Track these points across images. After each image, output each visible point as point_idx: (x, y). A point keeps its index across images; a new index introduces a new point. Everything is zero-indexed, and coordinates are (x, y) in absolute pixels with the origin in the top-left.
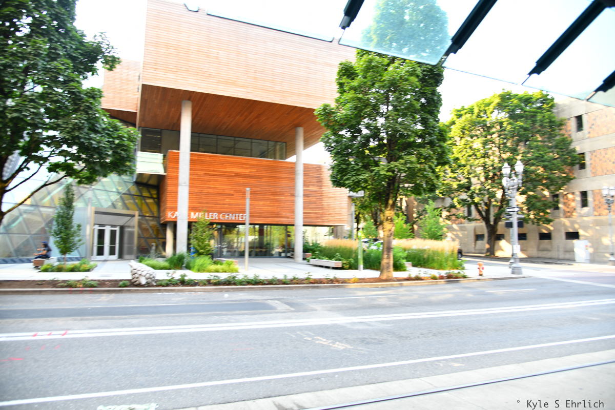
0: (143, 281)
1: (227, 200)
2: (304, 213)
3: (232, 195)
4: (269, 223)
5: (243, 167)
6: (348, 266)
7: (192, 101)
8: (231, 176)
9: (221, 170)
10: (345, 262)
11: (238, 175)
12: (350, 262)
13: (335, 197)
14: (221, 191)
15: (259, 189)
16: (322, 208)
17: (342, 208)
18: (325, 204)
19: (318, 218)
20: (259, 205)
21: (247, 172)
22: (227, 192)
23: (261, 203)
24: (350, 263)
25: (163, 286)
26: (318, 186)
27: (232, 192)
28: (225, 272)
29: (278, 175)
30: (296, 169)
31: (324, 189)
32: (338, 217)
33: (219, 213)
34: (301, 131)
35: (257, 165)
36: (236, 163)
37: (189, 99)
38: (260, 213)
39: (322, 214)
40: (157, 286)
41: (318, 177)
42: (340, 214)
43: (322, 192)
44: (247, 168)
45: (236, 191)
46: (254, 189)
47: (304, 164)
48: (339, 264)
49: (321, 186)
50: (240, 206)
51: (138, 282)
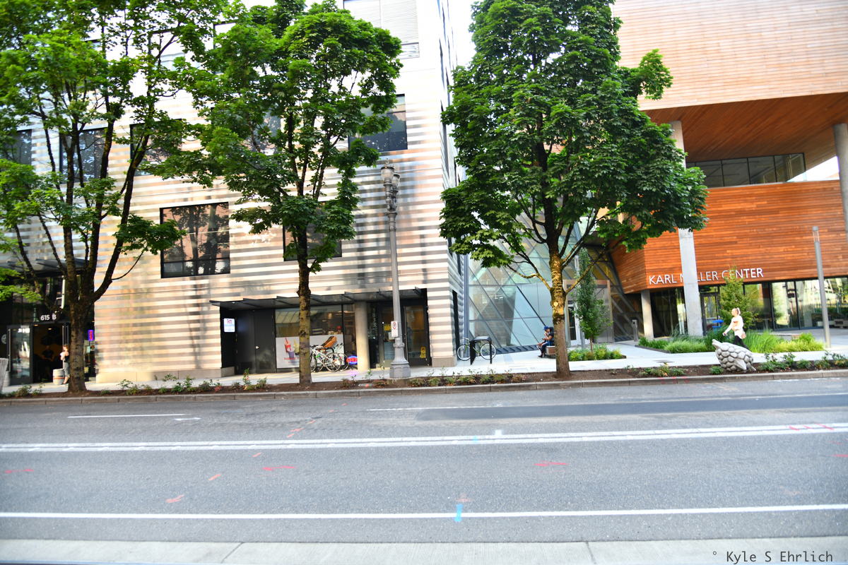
0: (743, 365)
1: (728, 251)
3: (736, 243)
4: (799, 277)
5: (745, 201)
7: (682, 122)
8: (731, 216)
9: (713, 209)
11: (741, 213)
14: (718, 240)
15: (775, 229)
20: (779, 253)
21: (753, 206)
22: (727, 239)
23: (782, 249)
27: (734, 239)
28: (806, 351)
29: (804, 204)
30: (844, 190)
33: (719, 270)
34: (844, 129)
36: (734, 196)
37: (679, 119)
38: (783, 264)
40: (759, 371)
44: (752, 202)
45: (740, 237)
46: (767, 230)
50: (750, 258)
51: (733, 367)
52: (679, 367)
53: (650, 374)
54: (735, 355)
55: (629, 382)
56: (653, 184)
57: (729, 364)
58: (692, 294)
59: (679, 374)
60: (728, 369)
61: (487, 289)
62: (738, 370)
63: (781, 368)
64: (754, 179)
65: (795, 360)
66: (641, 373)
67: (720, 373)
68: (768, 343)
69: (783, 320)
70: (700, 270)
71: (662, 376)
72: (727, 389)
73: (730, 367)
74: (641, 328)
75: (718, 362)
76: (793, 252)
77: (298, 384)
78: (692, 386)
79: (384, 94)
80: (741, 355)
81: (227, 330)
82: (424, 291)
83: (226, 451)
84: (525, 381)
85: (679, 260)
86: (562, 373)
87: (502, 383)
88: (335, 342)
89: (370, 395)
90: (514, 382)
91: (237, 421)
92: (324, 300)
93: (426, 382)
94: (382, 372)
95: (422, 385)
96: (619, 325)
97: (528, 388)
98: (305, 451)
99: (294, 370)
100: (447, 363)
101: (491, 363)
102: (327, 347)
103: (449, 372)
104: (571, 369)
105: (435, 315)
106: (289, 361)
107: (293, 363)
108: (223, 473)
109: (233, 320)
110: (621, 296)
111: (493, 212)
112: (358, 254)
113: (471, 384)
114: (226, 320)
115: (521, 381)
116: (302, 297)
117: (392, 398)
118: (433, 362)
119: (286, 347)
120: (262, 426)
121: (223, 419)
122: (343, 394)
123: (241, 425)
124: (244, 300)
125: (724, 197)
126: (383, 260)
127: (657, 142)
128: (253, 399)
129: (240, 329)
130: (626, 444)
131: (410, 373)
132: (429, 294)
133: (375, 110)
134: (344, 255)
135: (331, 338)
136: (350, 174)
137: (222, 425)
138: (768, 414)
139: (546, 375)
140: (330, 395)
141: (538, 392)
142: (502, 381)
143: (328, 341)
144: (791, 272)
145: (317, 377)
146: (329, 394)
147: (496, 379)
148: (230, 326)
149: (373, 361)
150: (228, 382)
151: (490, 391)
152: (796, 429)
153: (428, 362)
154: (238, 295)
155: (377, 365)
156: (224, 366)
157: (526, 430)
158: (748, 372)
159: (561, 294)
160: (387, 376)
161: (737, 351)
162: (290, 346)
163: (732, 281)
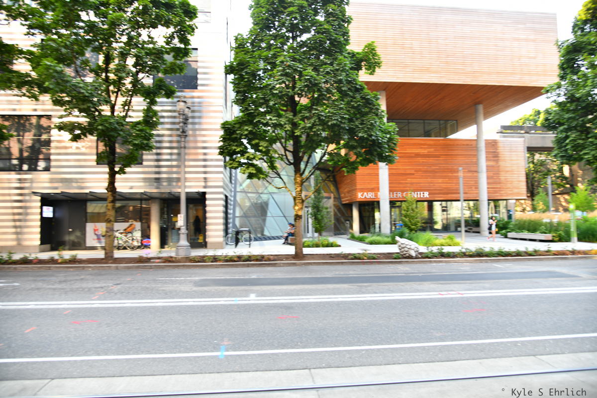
0: (414, 254)
1: (408, 180)
2: (488, 188)
3: (413, 174)
4: (449, 199)
5: (421, 148)
6: (557, 239)
7: (386, 92)
8: (411, 157)
9: (401, 151)
10: (554, 235)
11: (418, 155)
12: (560, 234)
13: (512, 171)
14: (402, 172)
15: (437, 167)
16: (500, 183)
17: (520, 181)
18: (502, 178)
19: (496, 192)
20: (439, 183)
21: (425, 151)
22: (408, 172)
23: (440, 180)
24: (560, 236)
25: (430, 258)
26: (494, 161)
27: (413, 172)
28: (450, 246)
29: (455, 153)
30: (478, 146)
31: (501, 163)
32: (516, 191)
33: (403, 191)
34: (481, 108)
35: (435, 145)
36: (414, 144)
37: (384, 90)
38: (441, 190)
39: (500, 188)
40: (423, 258)
41: (494, 152)
42: (518, 188)
43: (499, 167)
44: (425, 149)
45: (417, 171)
46: (433, 167)
47: (486, 140)
48: (549, 236)
49: (497, 161)
50: (421, 185)
51: (407, 255)
52: (374, 254)
53: (356, 258)
54: (408, 247)
55: (342, 263)
56: (366, 132)
57: (405, 252)
58: (385, 206)
59: (374, 258)
60: (404, 256)
61: (249, 195)
62: (410, 257)
63: (436, 256)
64: (427, 134)
65: (443, 251)
66: (350, 257)
67: (399, 258)
68: (429, 240)
69: (438, 226)
70: (391, 191)
71: (363, 259)
72: (403, 269)
73: (404, 255)
74: (351, 227)
75: (398, 251)
76: (447, 183)
77: (103, 259)
78: (381, 266)
79: (182, 46)
80: (413, 247)
81: (45, 215)
82: (204, 194)
83: (41, 309)
84: (273, 260)
85: (378, 183)
86: (298, 256)
87: (257, 261)
88: (134, 228)
89: (160, 268)
90: (265, 261)
91: (50, 286)
92: (128, 196)
93: (202, 259)
94: (169, 251)
95: (199, 262)
96: (337, 225)
97: (274, 265)
98: (107, 310)
99: (99, 248)
100: (219, 246)
101: (250, 247)
102: (127, 232)
103: (219, 253)
104: (304, 253)
105: (211, 212)
106: (97, 241)
107: (100, 242)
108: (38, 326)
109: (51, 209)
110: (340, 205)
111: (257, 141)
112: (156, 163)
113: (235, 261)
114: (45, 208)
115: (269, 260)
116: (110, 193)
117: (176, 271)
118: (208, 245)
119: (95, 230)
120: (72, 290)
121: (40, 284)
122: (138, 267)
123: (54, 289)
124: (62, 192)
125: (408, 144)
126: (175, 169)
127: (370, 104)
128: (66, 269)
129: (57, 215)
130: (338, 304)
131: (190, 252)
132: (207, 196)
133: (175, 57)
134: (145, 163)
135: (131, 225)
136: (153, 102)
137: (38, 289)
138: (427, 285)
139: (287, 257)
140: (129, 268)
141: (282, 268)
142: (257, 260)
143: (128, 227)
144: (445, 195)
145: (118, 254)
146: (128, 266)
147: (252, 258)
148: (48, 212)
149: (163, 243)
150: (45, 256)
151: (248, 267)
152: (442, 295)
153: (204, 245)
154: (56, 188)
155: (166, 246)
156: (42, 243)
157: (272, 294)
158: (416, 258)
159: (301, 201)
160: (173, 255)
161: (410, 244)
162: (97, 230)
163: (410, 199)
